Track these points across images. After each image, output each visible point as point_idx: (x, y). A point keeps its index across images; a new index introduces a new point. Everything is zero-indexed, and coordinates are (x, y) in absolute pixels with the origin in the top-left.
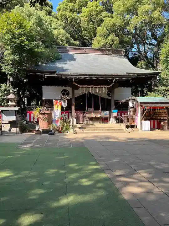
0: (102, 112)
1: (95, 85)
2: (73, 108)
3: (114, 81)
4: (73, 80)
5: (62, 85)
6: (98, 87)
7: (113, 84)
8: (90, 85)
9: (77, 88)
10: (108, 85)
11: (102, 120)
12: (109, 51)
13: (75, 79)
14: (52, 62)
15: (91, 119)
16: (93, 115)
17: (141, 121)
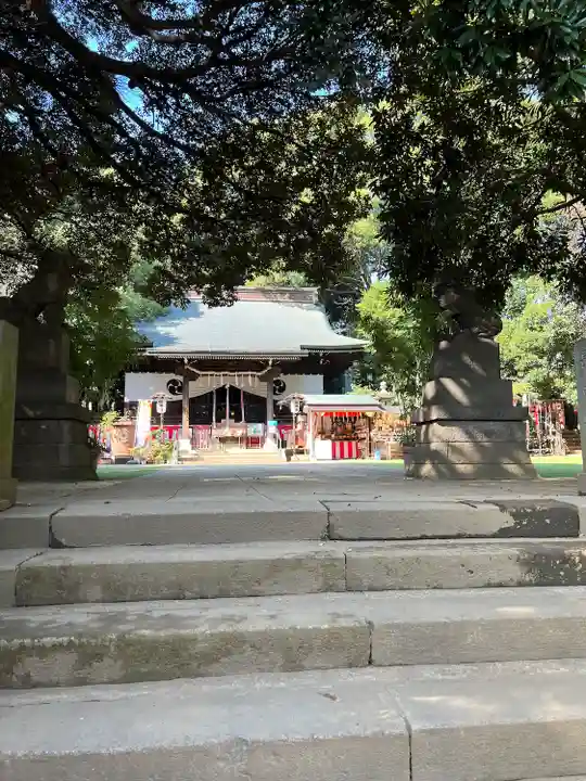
0: (249, 425)
1: (231, 371)
2: (185, 417)
3: (270, 363)
4: (186, 361)
5: (168, 371)
6: (239, 376)
7: (269, 368)
8: (220, 371)
9: (194, 377)
10: (258, 371)
11: (247, 443)
12: (283, 293)
13: (189, 360)
14: (147, 321)
15: (223, 440)
16: (227, 432)
17: (314, 440)
